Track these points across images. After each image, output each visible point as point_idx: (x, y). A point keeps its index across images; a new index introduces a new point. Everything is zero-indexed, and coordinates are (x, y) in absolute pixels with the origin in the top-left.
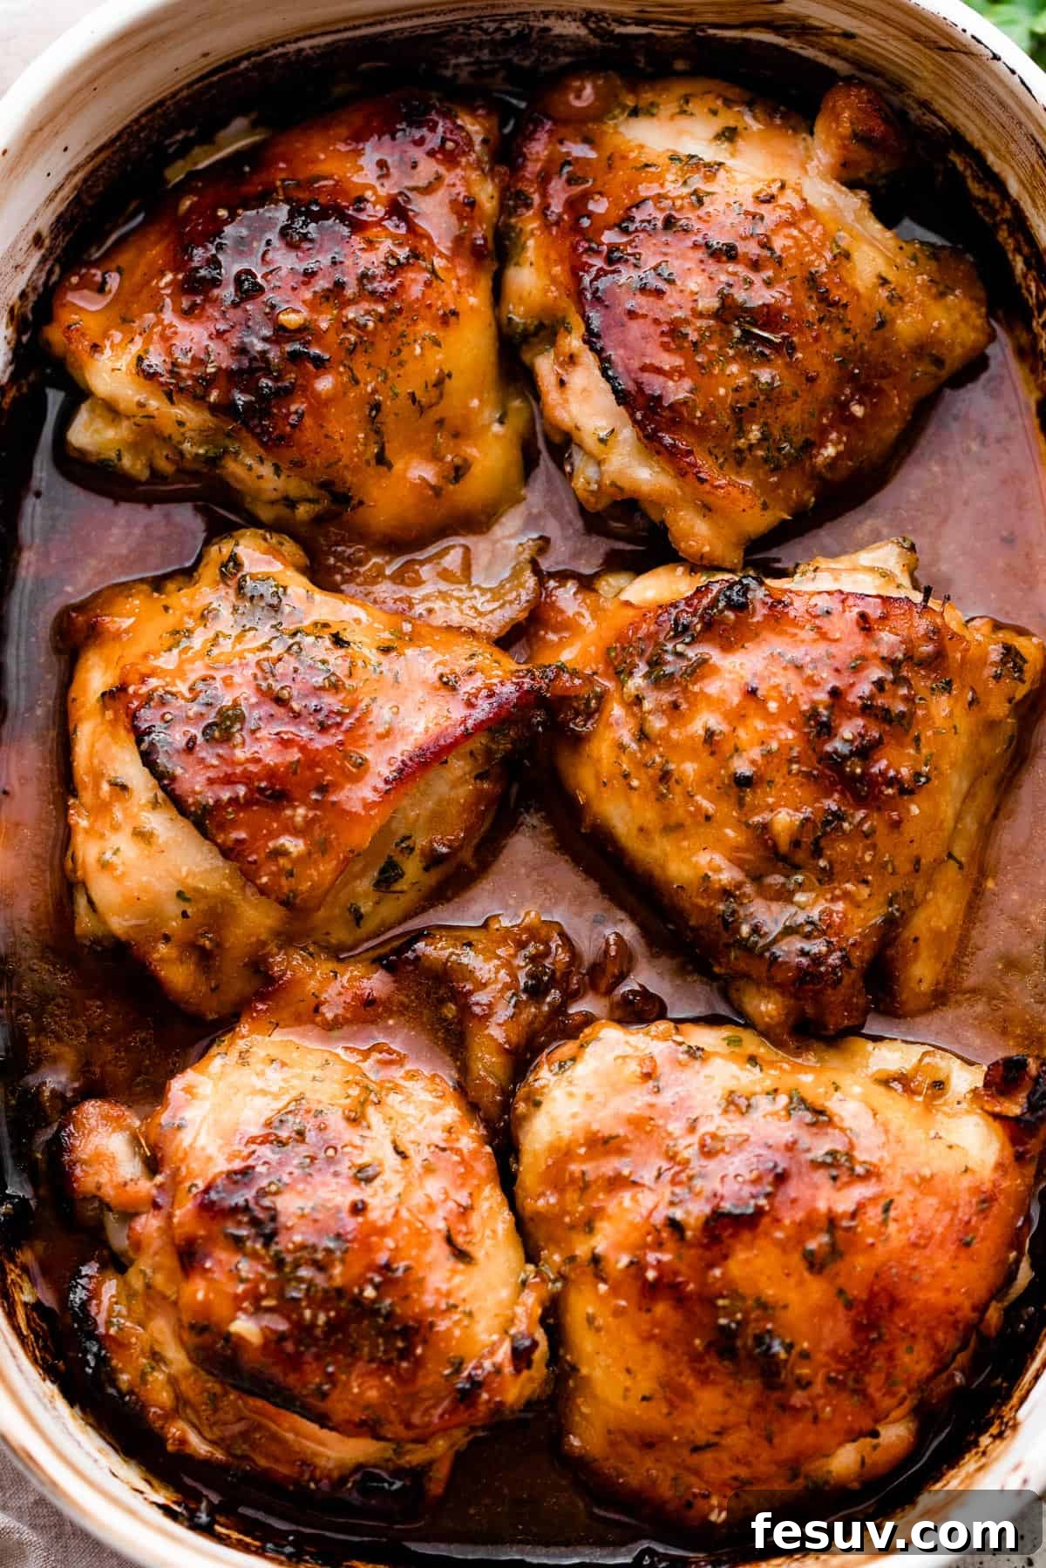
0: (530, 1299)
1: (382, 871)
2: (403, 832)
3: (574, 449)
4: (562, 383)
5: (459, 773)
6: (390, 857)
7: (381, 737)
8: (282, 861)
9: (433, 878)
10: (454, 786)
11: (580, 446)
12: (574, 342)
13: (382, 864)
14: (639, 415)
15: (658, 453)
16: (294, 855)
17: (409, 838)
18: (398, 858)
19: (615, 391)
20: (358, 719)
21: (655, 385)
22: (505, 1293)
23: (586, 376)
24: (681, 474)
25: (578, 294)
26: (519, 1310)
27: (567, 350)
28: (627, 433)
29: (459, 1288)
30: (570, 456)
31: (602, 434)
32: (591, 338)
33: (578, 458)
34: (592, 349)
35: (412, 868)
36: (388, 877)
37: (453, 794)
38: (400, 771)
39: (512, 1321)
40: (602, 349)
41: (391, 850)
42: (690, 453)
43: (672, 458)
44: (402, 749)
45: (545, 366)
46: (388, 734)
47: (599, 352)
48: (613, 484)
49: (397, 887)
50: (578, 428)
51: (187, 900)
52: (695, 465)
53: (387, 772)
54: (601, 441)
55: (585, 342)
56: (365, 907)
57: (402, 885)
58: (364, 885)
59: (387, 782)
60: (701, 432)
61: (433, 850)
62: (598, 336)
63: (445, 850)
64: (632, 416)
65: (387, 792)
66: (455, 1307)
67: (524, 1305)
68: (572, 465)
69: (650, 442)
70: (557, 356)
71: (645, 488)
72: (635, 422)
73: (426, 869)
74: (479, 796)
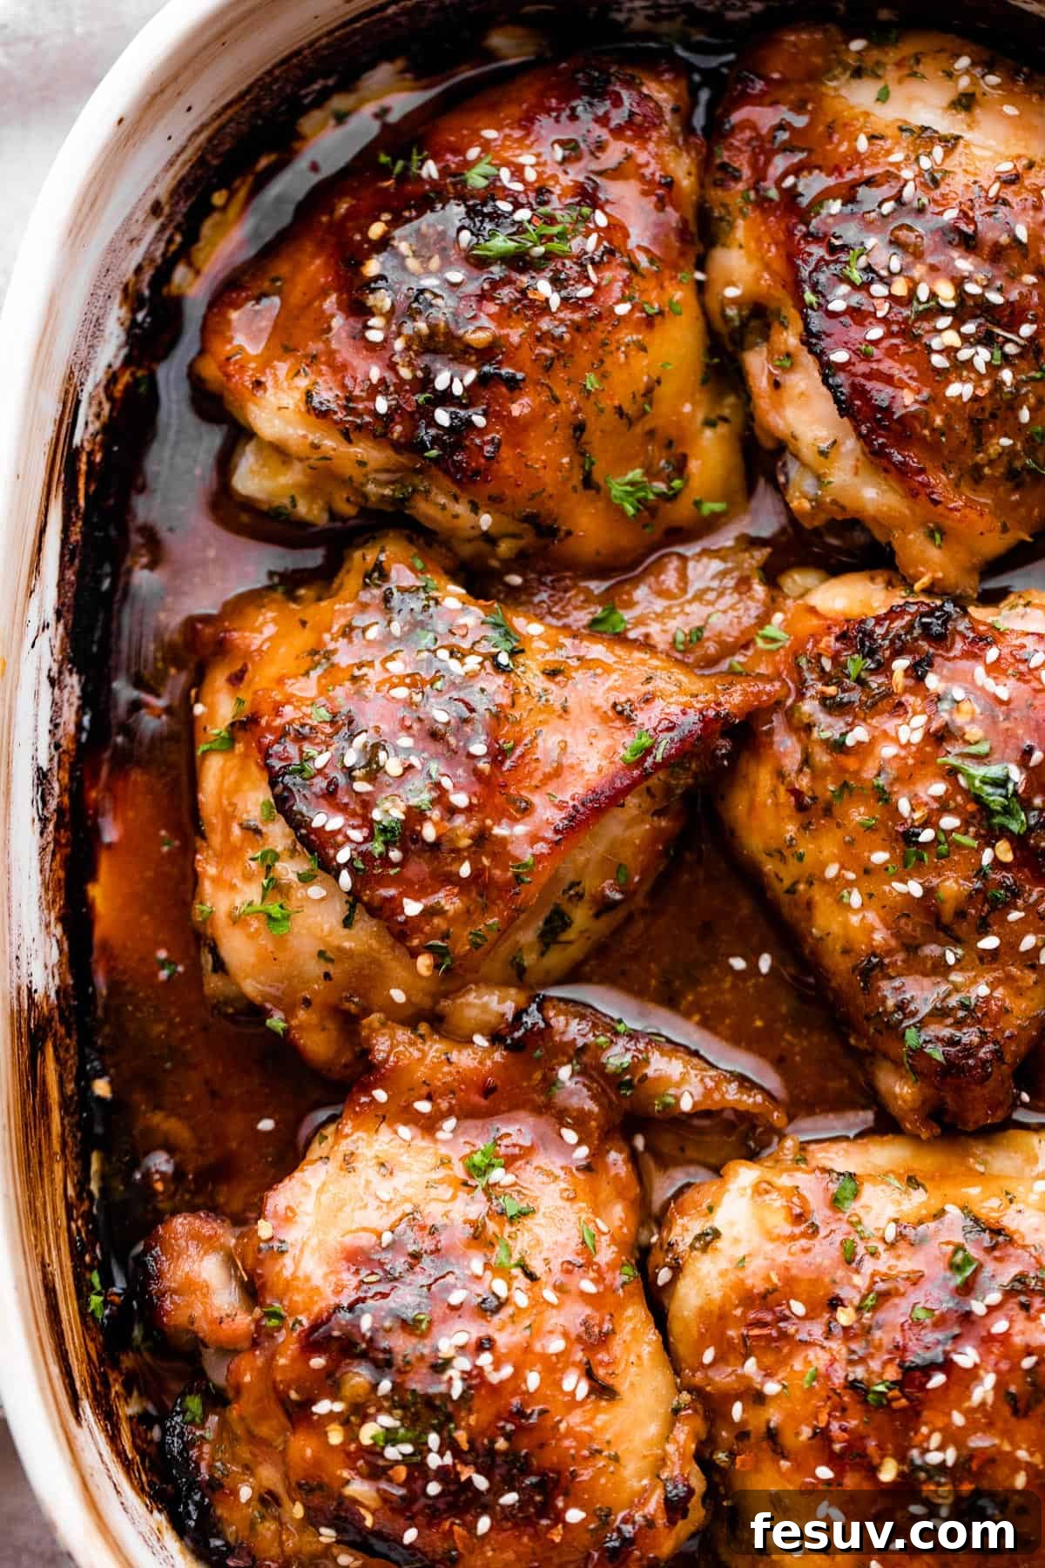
0: (682, 1433)
1: (548, 921)
2: (571, 877)
3: (788, 457)
4: (777, 385)
5: (635, 812)
6: (557, 906)
7: (548, 778)
8: (436, 921)
9: (603, 925)
10: (628, 827)
11: (796, 456)
12: (790, 339)
13: (546, 913)
14: (864, 430)
15: (886, 470)
16: (451, 913)
17: (578, 884)
18: (566, 907)
19: (837, 401)
20: (522, 756)
21: (881, 394)
22: (653, 1429)
23: (805, 380)
24: (913, 494)
25: (795, 286)
26: (671, 1448)
27: (782, 347)
28: (850, 444)
29: (602, 1429)
30: (785, 465)
31: (824, 446)
32: (810, 339)
33: (794, 469)
34: (811, 352)
35: (581, 916)
36: (555, 926)
37: (628, 833)
38: (571, 818)
39: (662, 1461)
40: (823, 352)
41: (558, 897)
42: (922, 471)
43: (901, 474)
44: (573, 790)
45: (757, 363)
46: (558, 772)
47: (820, 356)
48: (834, 502)
49: (564, 937)
50: (794, 437)
51: (331, 961)
52: (926, 485)
53: (558, 817)
54: (823, 453)
55: (803, 342)
56: (529, 960)
57: (570, 934)
58: (528, 936)
59: (557, 831)
60: (933, 448)
61: (605, 897)
62: (818, 336)
63: (618, 896)
64: (857, 429)
65: (557, 843)
66: (600, 1452)
67: (677, 1442)
68: (786, 475)
69: (876, 458)
70: (771, 352)
71: (871, 509)
72: (860, 436)
73: (597, 916)
74: (656, 835)
